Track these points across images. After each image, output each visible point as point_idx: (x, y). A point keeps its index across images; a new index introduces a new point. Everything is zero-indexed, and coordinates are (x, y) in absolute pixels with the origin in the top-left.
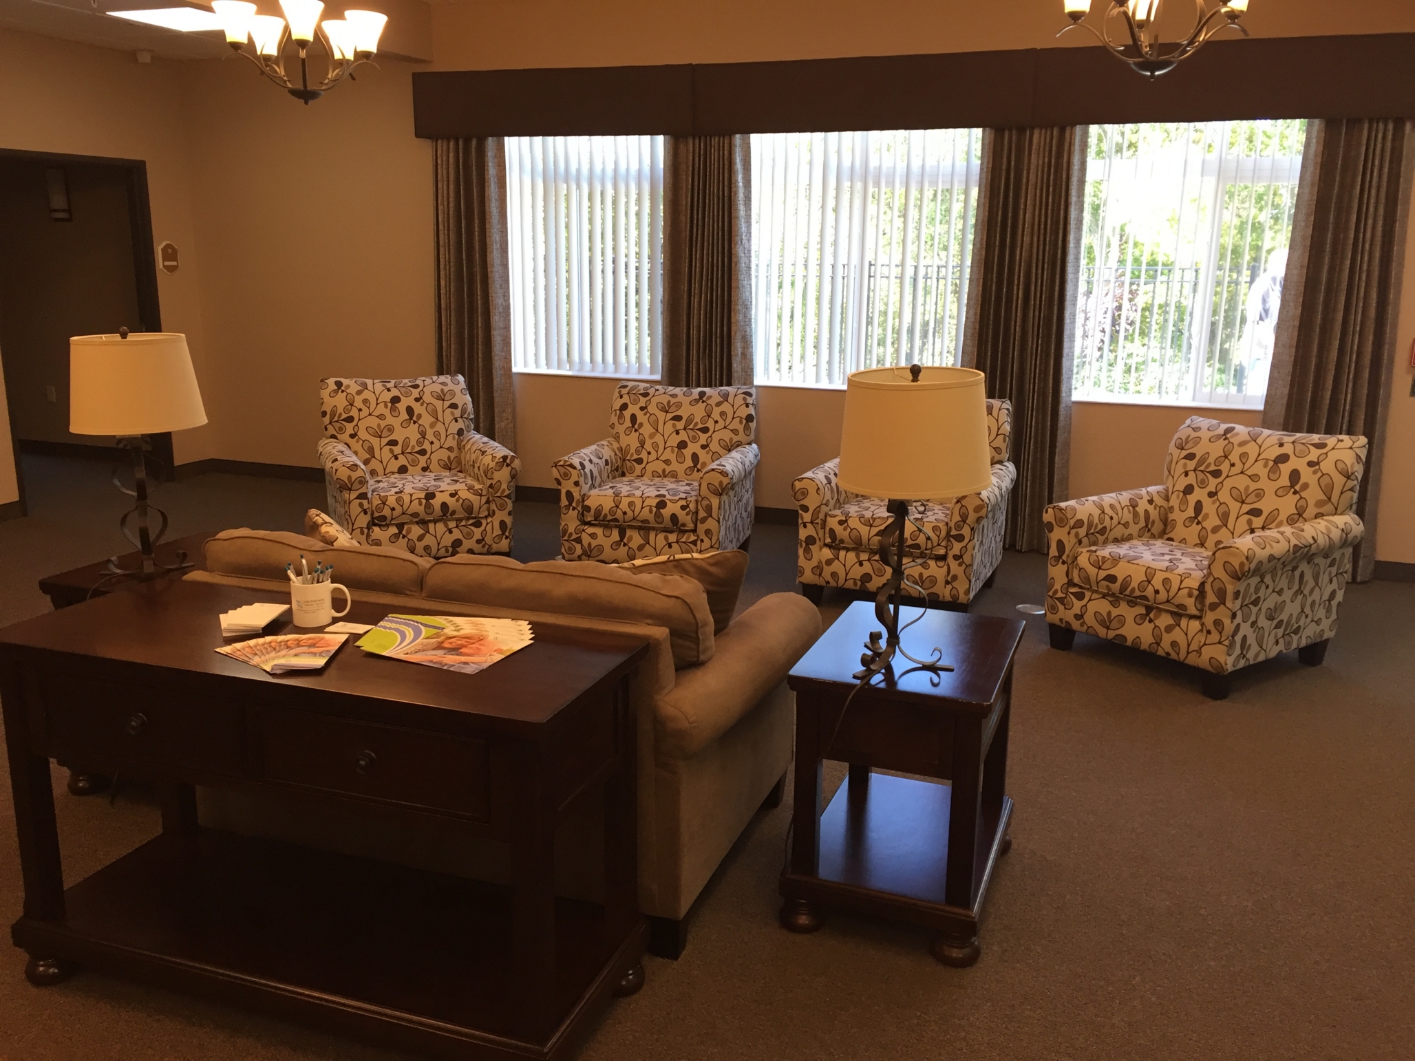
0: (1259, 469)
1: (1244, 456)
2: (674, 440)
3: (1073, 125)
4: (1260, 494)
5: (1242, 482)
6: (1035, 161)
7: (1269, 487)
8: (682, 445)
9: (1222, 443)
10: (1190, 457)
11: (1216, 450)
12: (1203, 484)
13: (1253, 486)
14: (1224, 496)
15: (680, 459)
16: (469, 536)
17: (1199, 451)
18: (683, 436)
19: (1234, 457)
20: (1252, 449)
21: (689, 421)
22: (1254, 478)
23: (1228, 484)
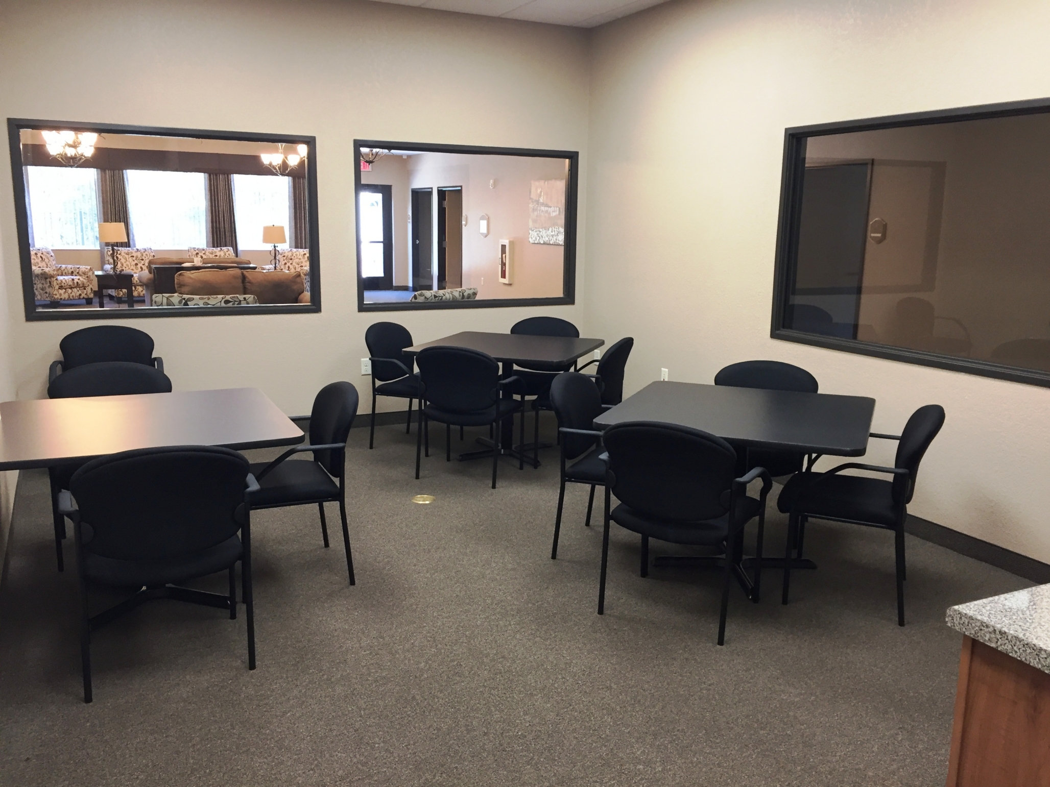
0: (300, 257)
1: (296, 255)
2: (134, 263)
3: (230, 174)
4: (302, 262)
5: (297, 260)
6: (221, 184)
7: (304, 261)
8: (136, 264)
9: (291, 252)
10: (284, 256)
11: (290, 254)
12: (289, 262)
13: (300, 261)
14: (294, 264)
15: (137, 269)
16: (83, 293)
17: (286, 255)
18: (136, 262)
19: (294, 255)
20: (298, 253)
21: (137, 257)
22: (300, 259)
23: (294, 261)
